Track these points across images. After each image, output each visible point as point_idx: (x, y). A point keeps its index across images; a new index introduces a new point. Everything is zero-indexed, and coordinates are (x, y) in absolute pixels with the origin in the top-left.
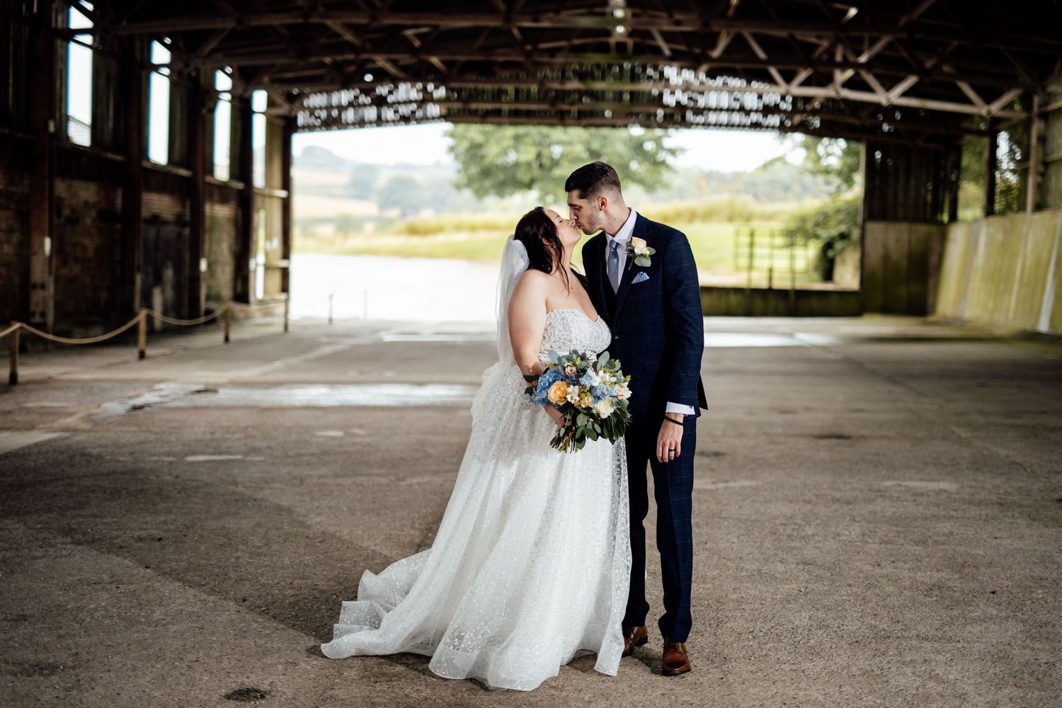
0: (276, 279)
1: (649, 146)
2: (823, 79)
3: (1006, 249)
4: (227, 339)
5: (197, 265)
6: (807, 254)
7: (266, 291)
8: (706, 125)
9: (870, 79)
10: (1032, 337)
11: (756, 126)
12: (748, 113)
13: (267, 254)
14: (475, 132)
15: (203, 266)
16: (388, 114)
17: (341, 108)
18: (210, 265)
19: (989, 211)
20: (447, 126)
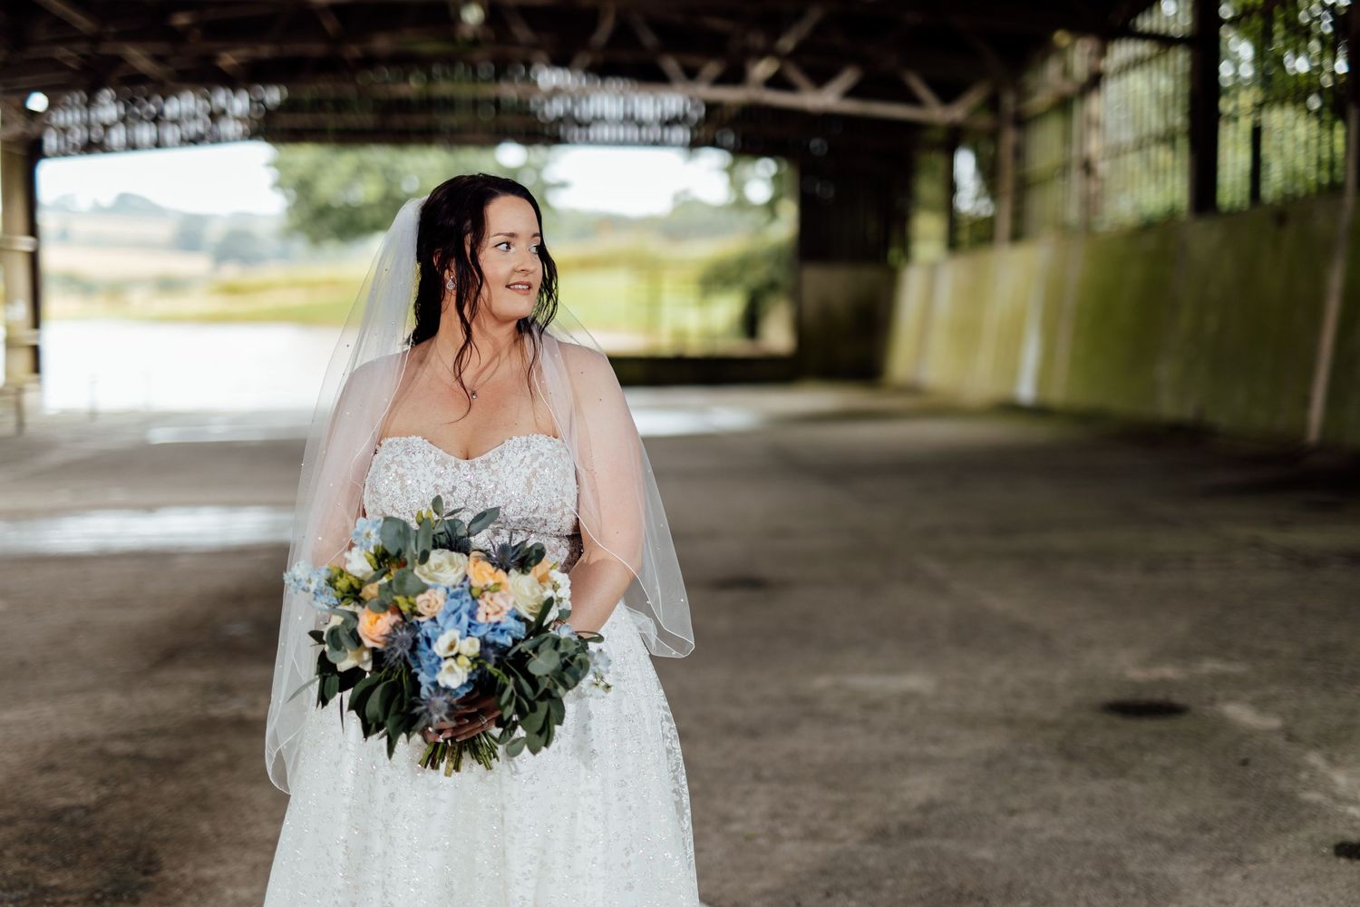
0: (24, 359)
2: (734, 76)
3: (974, 295)
7: (9, 376)
9: (794, 75)
11: (655, 144)
12: (640, 124)
13: (9, 327)
14: (305, 156)
16: (171, 134)
17: (106, 127)
19: (953, 246)
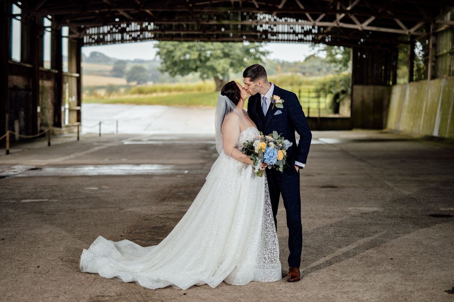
0: (75, 115)
1: (252, 51)
2: (331, 19)
3: (418, 97)
4: (49, 144)
5: (36, 109)
6: (326, 101)
7: (69, 122)
8: (277, 40)
9: (353, 18)
10: (430, 138)
11: (301, 40)
12: (297, 34)
13: (69, 104)
14: (169, 45)
15: (39, 110)
16: (127, 37)
17: (104, 34)
18: (42, 109)
19: (411, 80)
20: (156, 42)
